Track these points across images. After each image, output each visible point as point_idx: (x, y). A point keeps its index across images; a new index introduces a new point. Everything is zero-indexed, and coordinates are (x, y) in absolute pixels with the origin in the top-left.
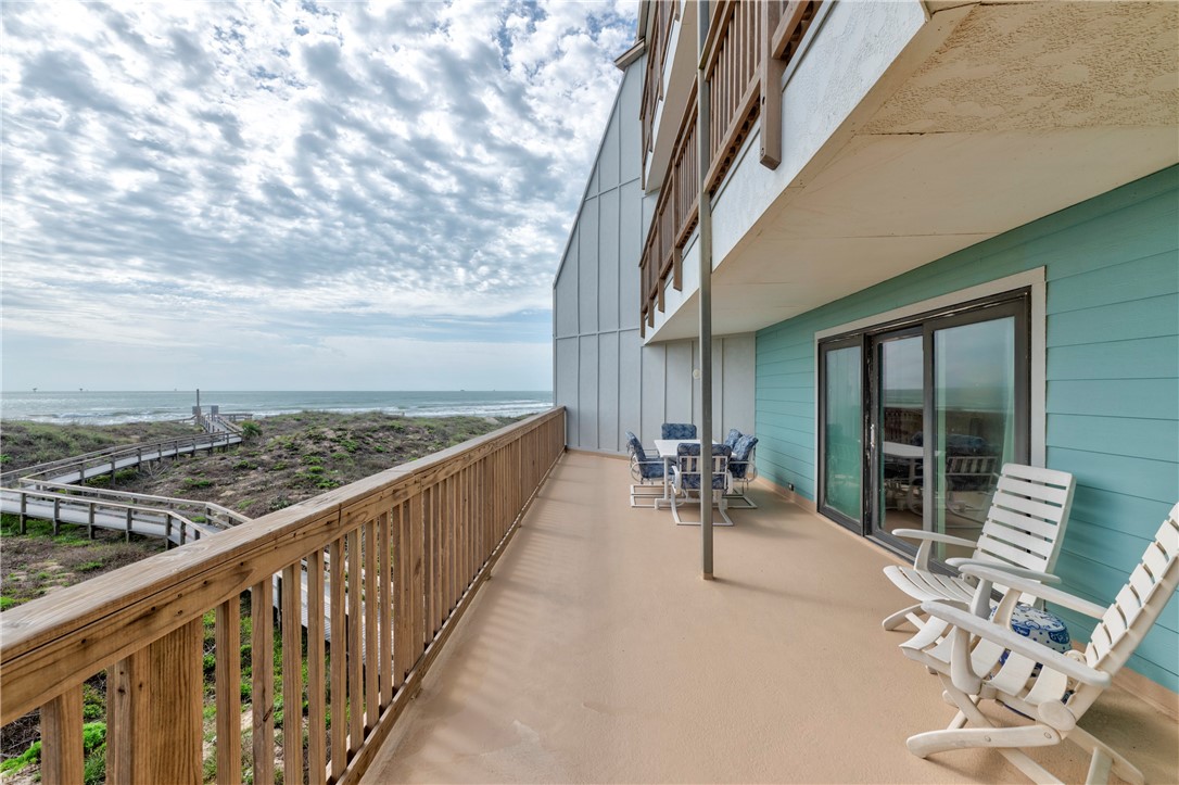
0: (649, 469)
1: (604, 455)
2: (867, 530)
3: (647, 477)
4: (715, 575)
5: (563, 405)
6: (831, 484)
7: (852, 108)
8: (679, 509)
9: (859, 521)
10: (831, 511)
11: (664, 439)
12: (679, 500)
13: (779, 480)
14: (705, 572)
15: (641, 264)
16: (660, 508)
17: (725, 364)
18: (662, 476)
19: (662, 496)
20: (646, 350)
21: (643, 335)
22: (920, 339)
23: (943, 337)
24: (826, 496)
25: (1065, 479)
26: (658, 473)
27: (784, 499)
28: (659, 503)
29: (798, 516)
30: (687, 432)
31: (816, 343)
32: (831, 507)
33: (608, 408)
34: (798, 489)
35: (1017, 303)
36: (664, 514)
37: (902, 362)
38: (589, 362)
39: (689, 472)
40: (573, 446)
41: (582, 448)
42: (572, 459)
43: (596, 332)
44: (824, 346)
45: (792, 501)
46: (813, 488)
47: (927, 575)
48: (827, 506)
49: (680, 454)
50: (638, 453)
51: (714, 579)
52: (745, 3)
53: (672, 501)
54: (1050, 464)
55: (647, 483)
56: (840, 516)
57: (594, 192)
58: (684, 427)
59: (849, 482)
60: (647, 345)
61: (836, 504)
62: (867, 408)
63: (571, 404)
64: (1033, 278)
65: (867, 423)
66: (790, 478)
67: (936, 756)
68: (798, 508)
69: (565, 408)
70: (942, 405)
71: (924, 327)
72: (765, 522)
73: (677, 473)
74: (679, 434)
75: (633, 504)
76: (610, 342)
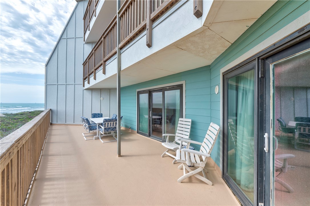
0: (92, 127)
1: (68, 125)
2: (149, 136)
3: (91, 130)
4: (121, 155)
5: (50, 108)
6: (140, 126)
7: (178, 39)
8: (102, 138)
9: (148, 134)
10: (140, 132)
11: (93, 118)
12: (101, 136)
13: (126, 127)
14: (119, 155)
15: (83, 64)
16: (95, 139)
17: (111, 96)
18: (96, 129)
19: (96, 135)
20: (85, 91)
21: (84, 86)
22: (161, 93)
23: (166, 93)
24: (139, 129)
25: (190, 120)
26: (95, 128)
27: (128, 131)
28: (95, 137)
29: (133, 135)
30: (100, 116)
31: (137, 92)
32: (141, 132)
33: (70, 109)
34: (131, 128)
35: (180, 87)
36: (97, 141)
37: (157, 97)
38: (62, 94)
39: (106, 127)
40: (54, 122)
41: (59, 123)
42: (54, 127)
43: (65, 84)
44: (139, 93)
45: (130, 131)
46: (136, 127)
47: (168, 143)
48: (139, 131)
49: (104, 122)
50: (88, 123)
51: (121, 156)
52: (137, 1)
53: (99, 136)
54: (186, 118)
55: (91, 132)
56: (143, 133)
57: (65, 36)
58: (99, 114)
59: (145, 125)
60: (85, 89)
61: (142, 130)
62: (149, 108)
63: (54, 108)
64: (183, 82)
65: (150, 111)
66: (129, 125)
67: (183, 181)
68: (132, 133)
69: (51, 110)
70: (166, 107)
71: (163, 90)
72: (126, 138)
73: (103, 128)
74: (97, 116)
75: (86, 139)
76: (70, 88)
